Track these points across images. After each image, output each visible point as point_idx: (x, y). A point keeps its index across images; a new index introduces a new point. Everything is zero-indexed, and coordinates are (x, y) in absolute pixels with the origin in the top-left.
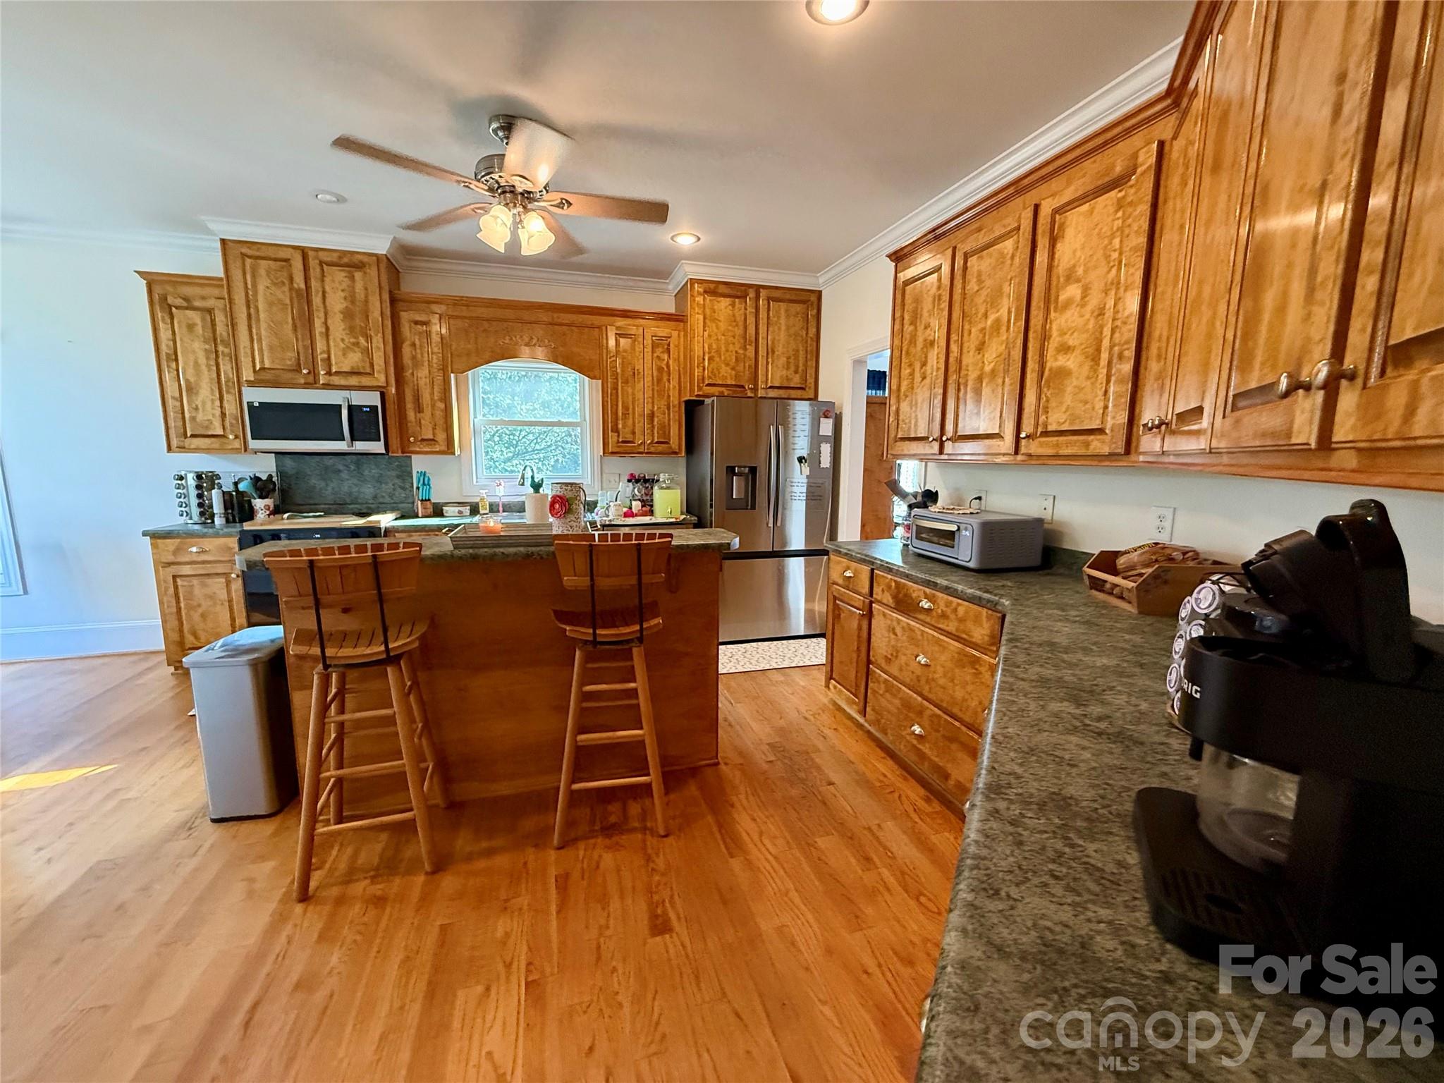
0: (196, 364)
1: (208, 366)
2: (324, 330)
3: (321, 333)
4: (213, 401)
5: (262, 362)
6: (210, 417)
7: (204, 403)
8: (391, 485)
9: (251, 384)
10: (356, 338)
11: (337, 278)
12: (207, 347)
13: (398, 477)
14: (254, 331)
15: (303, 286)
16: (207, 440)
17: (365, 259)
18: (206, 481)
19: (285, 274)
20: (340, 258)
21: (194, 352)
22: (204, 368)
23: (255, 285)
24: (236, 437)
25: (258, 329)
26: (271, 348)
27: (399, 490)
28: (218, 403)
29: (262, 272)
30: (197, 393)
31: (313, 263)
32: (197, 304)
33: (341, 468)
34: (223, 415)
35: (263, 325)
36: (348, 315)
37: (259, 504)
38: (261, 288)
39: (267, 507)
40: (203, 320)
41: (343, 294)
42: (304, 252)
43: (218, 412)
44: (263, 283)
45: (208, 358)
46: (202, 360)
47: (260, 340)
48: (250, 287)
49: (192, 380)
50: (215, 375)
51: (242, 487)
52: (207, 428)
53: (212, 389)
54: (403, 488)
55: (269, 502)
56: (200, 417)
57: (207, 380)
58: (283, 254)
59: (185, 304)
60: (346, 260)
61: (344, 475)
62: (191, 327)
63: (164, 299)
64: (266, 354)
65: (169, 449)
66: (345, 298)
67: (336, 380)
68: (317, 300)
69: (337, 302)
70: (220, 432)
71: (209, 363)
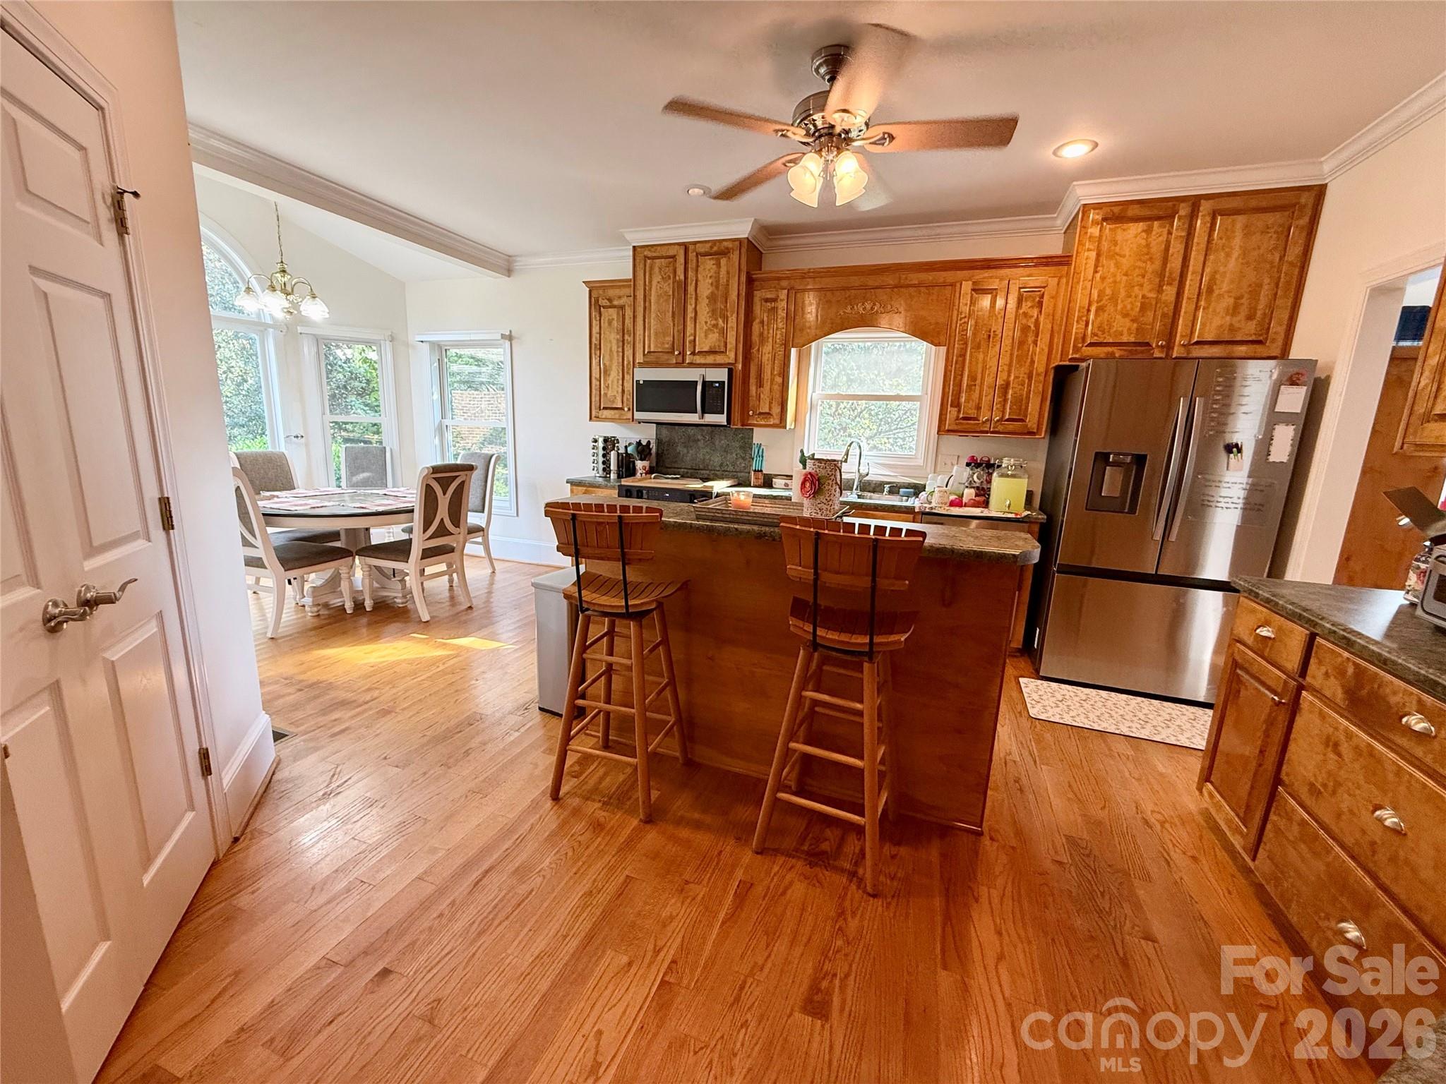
0: (611, 351)
1: (618, 352)
2: (693, 315)
3: (691, 318)
4: (618, 381)
5: (649, 347)
6: (615, 393)
7: (612, 382)
8: (734, 455)
9: (642, 365)
10: (716, 319)
11: (708, 264)
12: (618, 337)
13: (741, 447)
14: (647, 321)
15: (682, 277)
16: (612, 412)
17: (730, 245)
18: (610, 443)
19: (671, 268)
20: (711, 247)
21: (610, 341)
22: (615, 354)
23: (650, 282)
24: (629, 409)
25: (650, 317)
26: (656, 334)
27: (741, 460)
28: (621, 382)
29: (656, 270)
30: (610, 374)
31: (692, 256)
32: (616, 303)
33: (699, 437)
34: (623, 391)
35: (653, 315)
36: (712, 298)
37: (640, 464)
38: (654, 283)
39: (644, 468)
40: (618, 314)
41: (710, 281)
42: (685, 246)
43: (620, 389)
44: (657, 278)
45: (618, 347)
46: (614, 348)
47: (650, 329)
48: (647, 283)
49: (607, 364)
50: (621, 360)
51: (630, 450)
52: (613, 402)
53: (618, 371)
54: (744, 459)
55: (646, 463)
56: (610, 393)
57: (616, 364)
58: (671, 252)
59: (608, 304)
60: (715, 249)
62: (610, 323)
63: (597, 301)
64: (652, 339)
65: (591, 419)
66: (712, 284)
67: (698, 359)
68: (691, 289)
69: (705, 289)
70: (620, 405)
71: (618, 350)
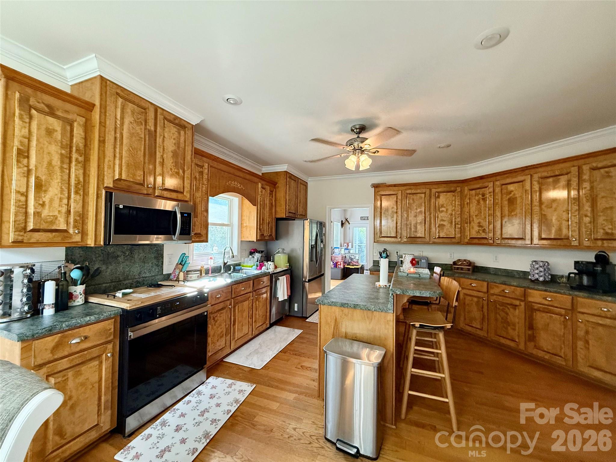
0: (50, 164)
1: (62, 168)
2: (162, 161)
3: (160, 162)
4: (61, 199)
6: (56, 213)
7: (51, 200)
8: (150, 264)
10: (178, 170)
11: (172, 131)
12: (63, 152)
13: (155, 258)
15: (153, 129)
16: (49, 235)
17: (187, 125)
19: (143, 117)
20: (175, 120)
22: (57, 170)
23: (122, 118)
24: (78, 232)
25: (121, 149)
26: (128, 165)
27: (155, 267)
28: (65, 201)
29: (129, 111)
30: (45, 191)
31: (160, 117)
34: (69, 212)
35: (125, 148)
36: (175, 154)
37: (78, 289)
38: (127, 121)
40: (64, 129)
41: (174, 141)
42: (156, 108)
43: (64, 209)
44: (128, 120)
45: (62, 162)
46: (56, 161)
47: (121, 158)
49: (43, 178)
50: (66, 177)
51: (74, 275)
52: (52, 223)
53: (61, 188)
54: (157, 265)
56: (45, 213)
57: (59, 180)
58: (144, 105)
59: (46, 110)
60: (177, 122)
61: (121, 259)
62: (49, 132)
64: (123, 168)
66: (175, 144)
67: (166, 194)
68: (159, 140)
69: (170, 145)
70: (63, 227)
71: (63, 166)
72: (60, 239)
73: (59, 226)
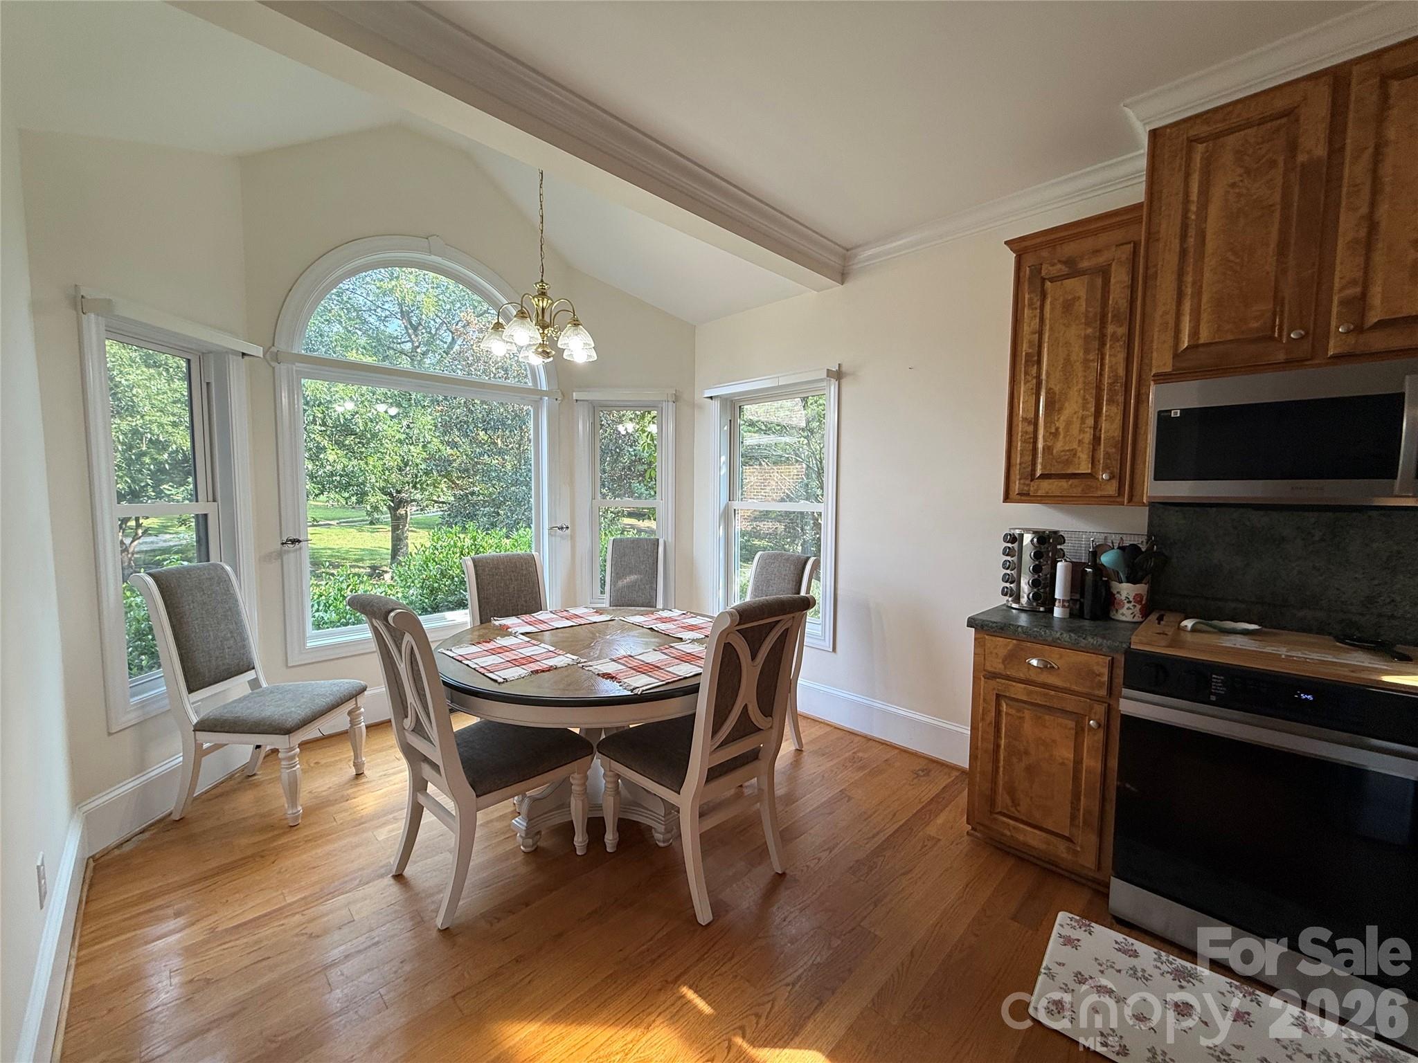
0: (1068, 361)
1: (1086, 362)
4: (1083, 419)
5: (1195, 333)
6: (1075, 446)
7: (1069, 424)
9: (1161, 378)
12: (1089, 331)
14: (1189, 279)
15: (1322, 151)
16: (1064, 483)
18: (1048, 544)
19: (1281, 141)
21: (1067, 344)
22: (1078, 367)
23: (1206, 190)
24: (1112, 478)
25: (1199, 272)
26: (1219, 303)
28: (1090, 421)
29: (1230, 158)
30: (1060, 410)
31: (1362, 91)
32: (1085, 264)
34: (1096, 440)
37: (1125, 590)
38: (1218, 190)
39: (1138, 599)
40: (1091, 288)
42: (1342, 74)
43: (1088, 437)
44: (1225, 181)
45: (1087, 351)
46: (1077, 353)
47: (1198, 294)
48: (1194, 196)
49: (1057, 389)
50: (1094, 375)
51: (1106, 559)
52: (1068, 462)
53: (1084, 399)
55: (1142, 588)
56: (1059, 446)
57: (1080, 386)
58: (1280, 104)
59: (1066, 271)
62: (1068, 306)
63: (1037, 270)
64: (1205, 317)
65: (1007, 498)
67: (1376, 341)
68: (1354, 171)
70: (1085, 468)
71: (1088, 357)
72: (1080, 489)
73: (1079, 468)
